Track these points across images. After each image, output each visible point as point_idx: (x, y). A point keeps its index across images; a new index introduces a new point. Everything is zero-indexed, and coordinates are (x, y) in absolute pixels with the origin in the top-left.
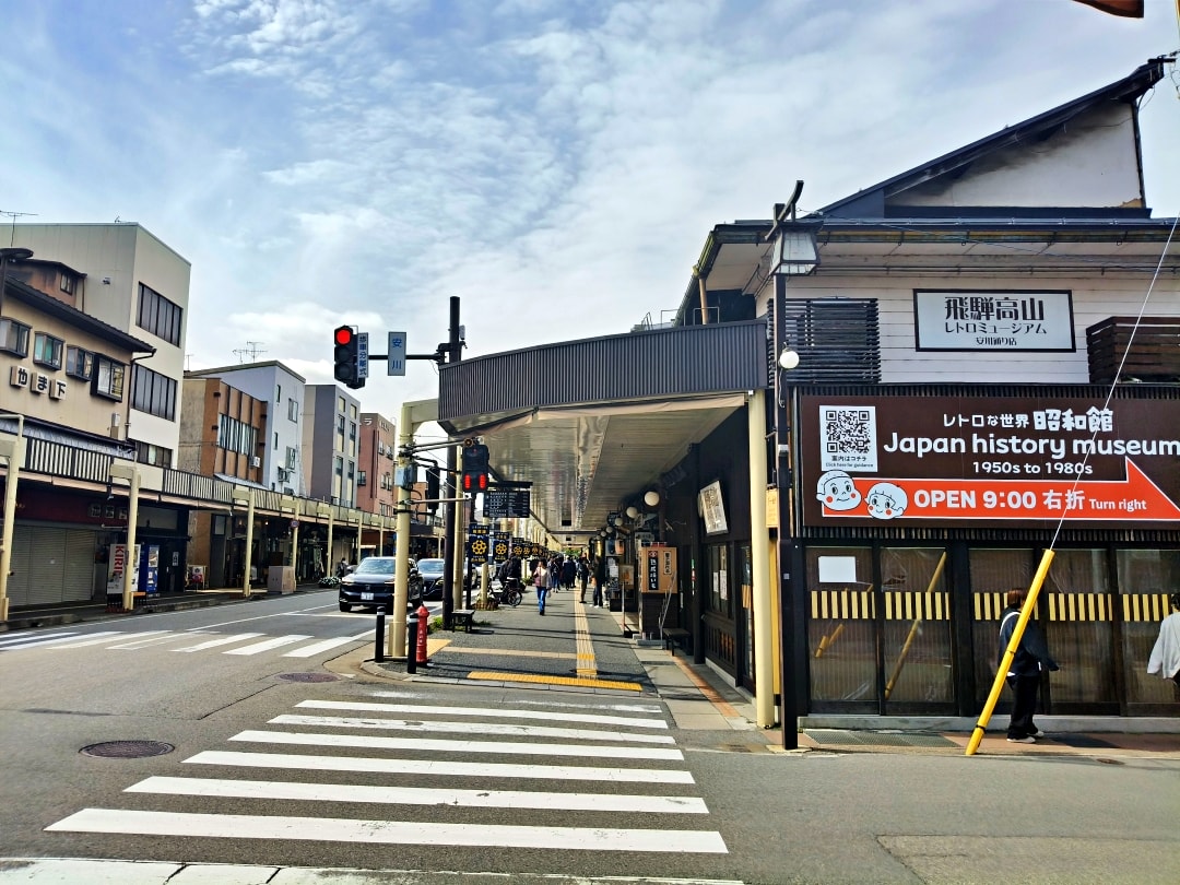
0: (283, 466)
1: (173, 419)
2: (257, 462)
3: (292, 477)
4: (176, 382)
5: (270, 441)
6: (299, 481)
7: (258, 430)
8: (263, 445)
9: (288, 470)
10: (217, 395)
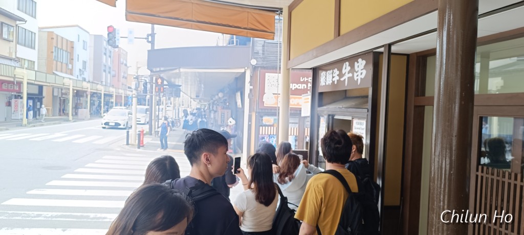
0: (81, 69)
1: (34, 49)
2: (70, 66)
3: (85, 73)
4: (35, 34)
5: (75, 58)
6: (88, 75)
7: (70, 53)
8: (72, 59)
9: (83, 70)
10: (52, 38)
